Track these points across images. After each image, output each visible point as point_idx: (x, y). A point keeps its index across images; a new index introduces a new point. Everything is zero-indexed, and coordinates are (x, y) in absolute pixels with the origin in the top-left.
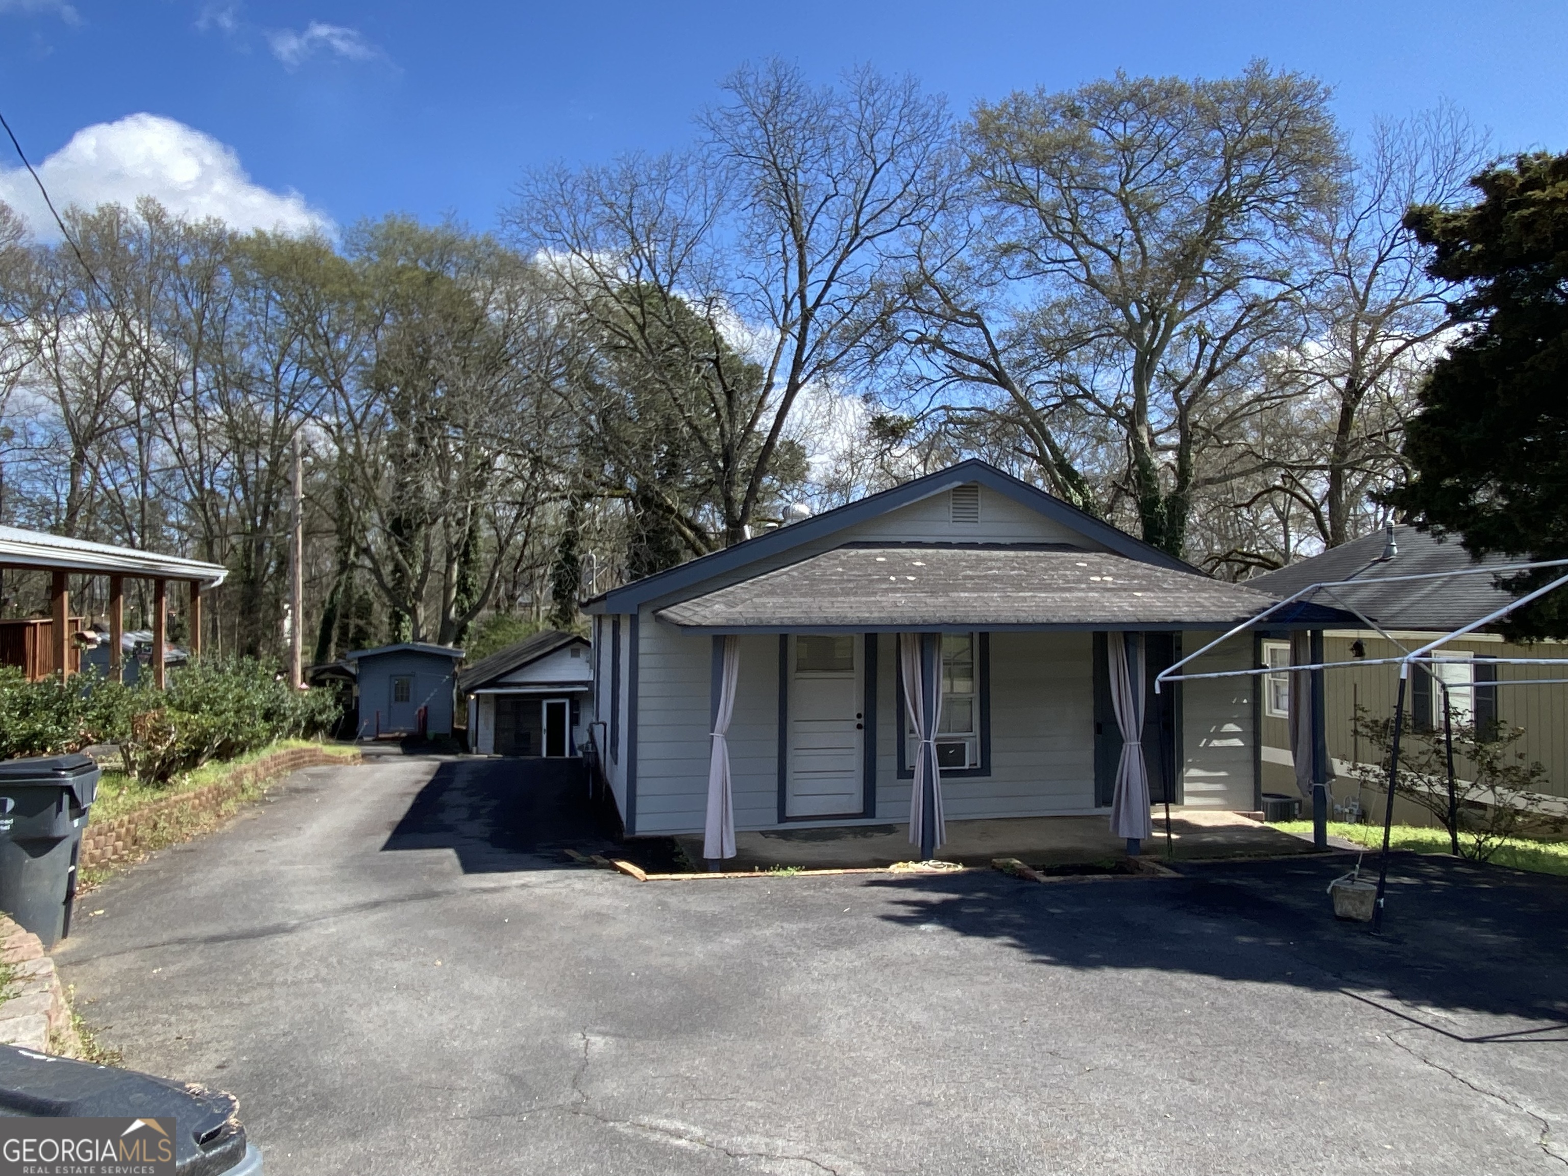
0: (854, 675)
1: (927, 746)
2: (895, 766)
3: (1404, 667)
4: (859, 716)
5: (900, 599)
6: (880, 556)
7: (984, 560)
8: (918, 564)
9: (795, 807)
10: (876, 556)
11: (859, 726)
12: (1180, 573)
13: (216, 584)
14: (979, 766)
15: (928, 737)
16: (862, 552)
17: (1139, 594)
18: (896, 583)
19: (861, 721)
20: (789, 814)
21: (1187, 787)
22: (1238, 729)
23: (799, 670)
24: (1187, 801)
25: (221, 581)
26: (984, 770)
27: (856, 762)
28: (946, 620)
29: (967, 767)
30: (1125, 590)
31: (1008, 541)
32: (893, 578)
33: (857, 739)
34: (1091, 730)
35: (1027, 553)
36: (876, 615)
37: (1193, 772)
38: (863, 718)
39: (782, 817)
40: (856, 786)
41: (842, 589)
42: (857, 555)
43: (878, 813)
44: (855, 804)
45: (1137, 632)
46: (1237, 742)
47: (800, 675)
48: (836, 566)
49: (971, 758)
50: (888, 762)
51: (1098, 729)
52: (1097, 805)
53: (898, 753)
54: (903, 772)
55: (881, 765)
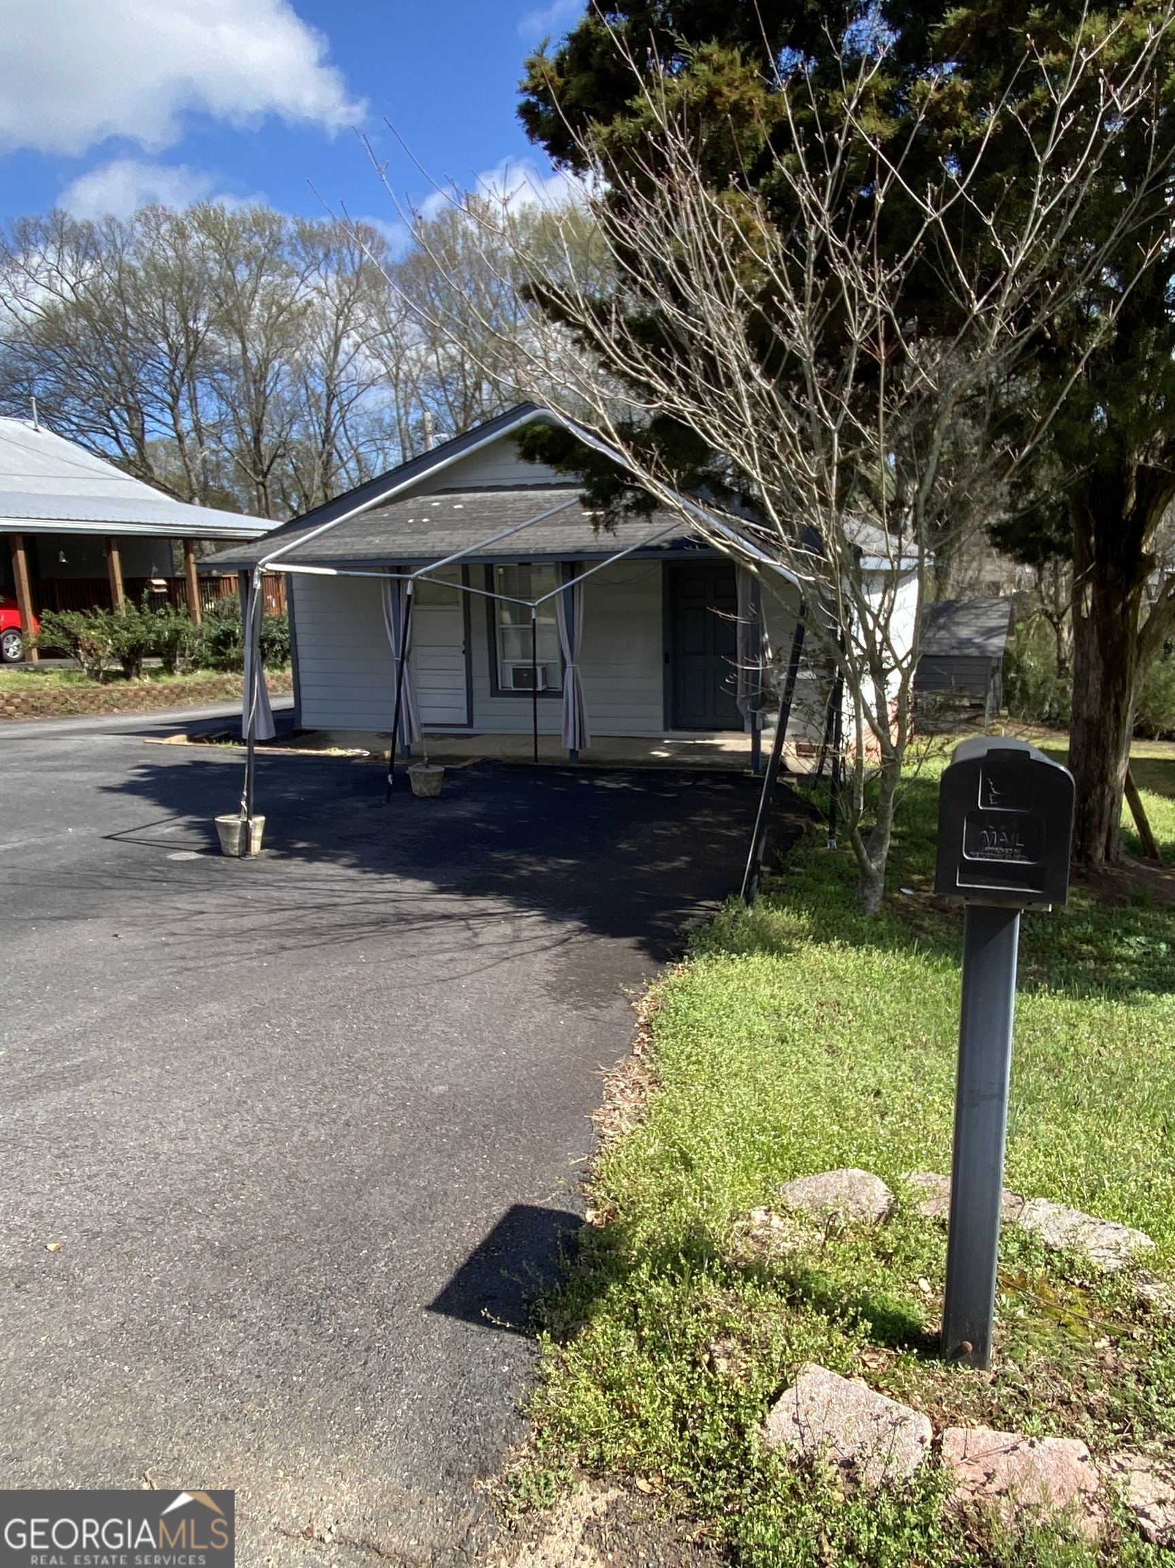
0: (460, 608)
2: (488, 686)
4: (464, 643)
11: (464, 652)
19: (464, 648)
23: (416, 603)
27: (463, 681)
32: (411, 521)
33: (463, 662)
34: (660, 660)
40: (464, 701)
42: (423, 501)
43: (475, 724)
47: (418, 607)
50: (482, 682)
51: (666, 659)
52: (666, 729)
53: (490, 675)
54: (496, 691)
55: (476, 685)
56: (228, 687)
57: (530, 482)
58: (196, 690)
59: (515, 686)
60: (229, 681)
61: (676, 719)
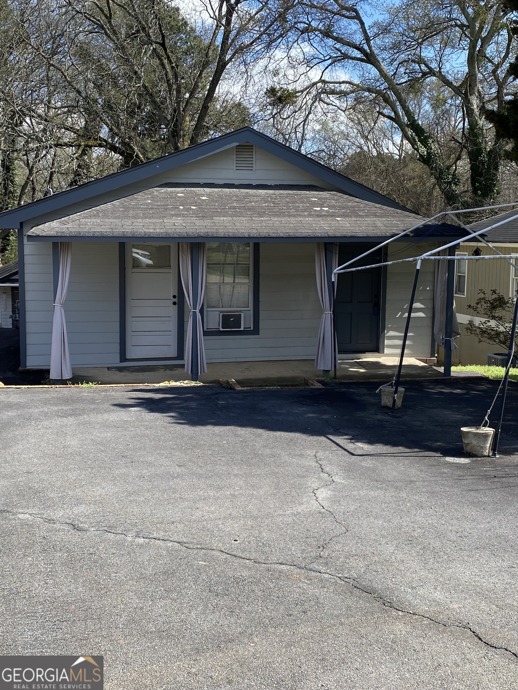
0: (171, 271)
1: (195, 313)
3: (419, 262)
4: (174, 297)
5: (179, 221)
6: (180, 192)
7: (251, 195)
8: (204, 198)
9: (133, 353)
10: (178, 193)
11: (174, 303)
12: (377, 205)
14: (252, 329)
15: (195, 308)
16: (169, 189)
17: (339, 219)
18: (183, 210)
19: (176, 300)
20: (128, 357)
21: (386, 342)
22: (422, 306)
23: (134, 267)
24: (386, 351)
26: (256, 331)
27: (172, 325)
28: (202, 234)
29: (242, 329)
30: (332, 216)
31: (273, 183)
32: (181, 207)
33: (173, 311)
35: (281, 192)
36: (158, 231)
37: (391, 333)
38: (177, 298)
39: (123, 358)
40: (172, 340)
41: (143, 214)
42: (165, 192)
44: (173, 352)
45: (332, 243)
46: (421, 314)
47: (135, 270)
48: (148, 199)
49: (246, 323)
59: (224, 327)
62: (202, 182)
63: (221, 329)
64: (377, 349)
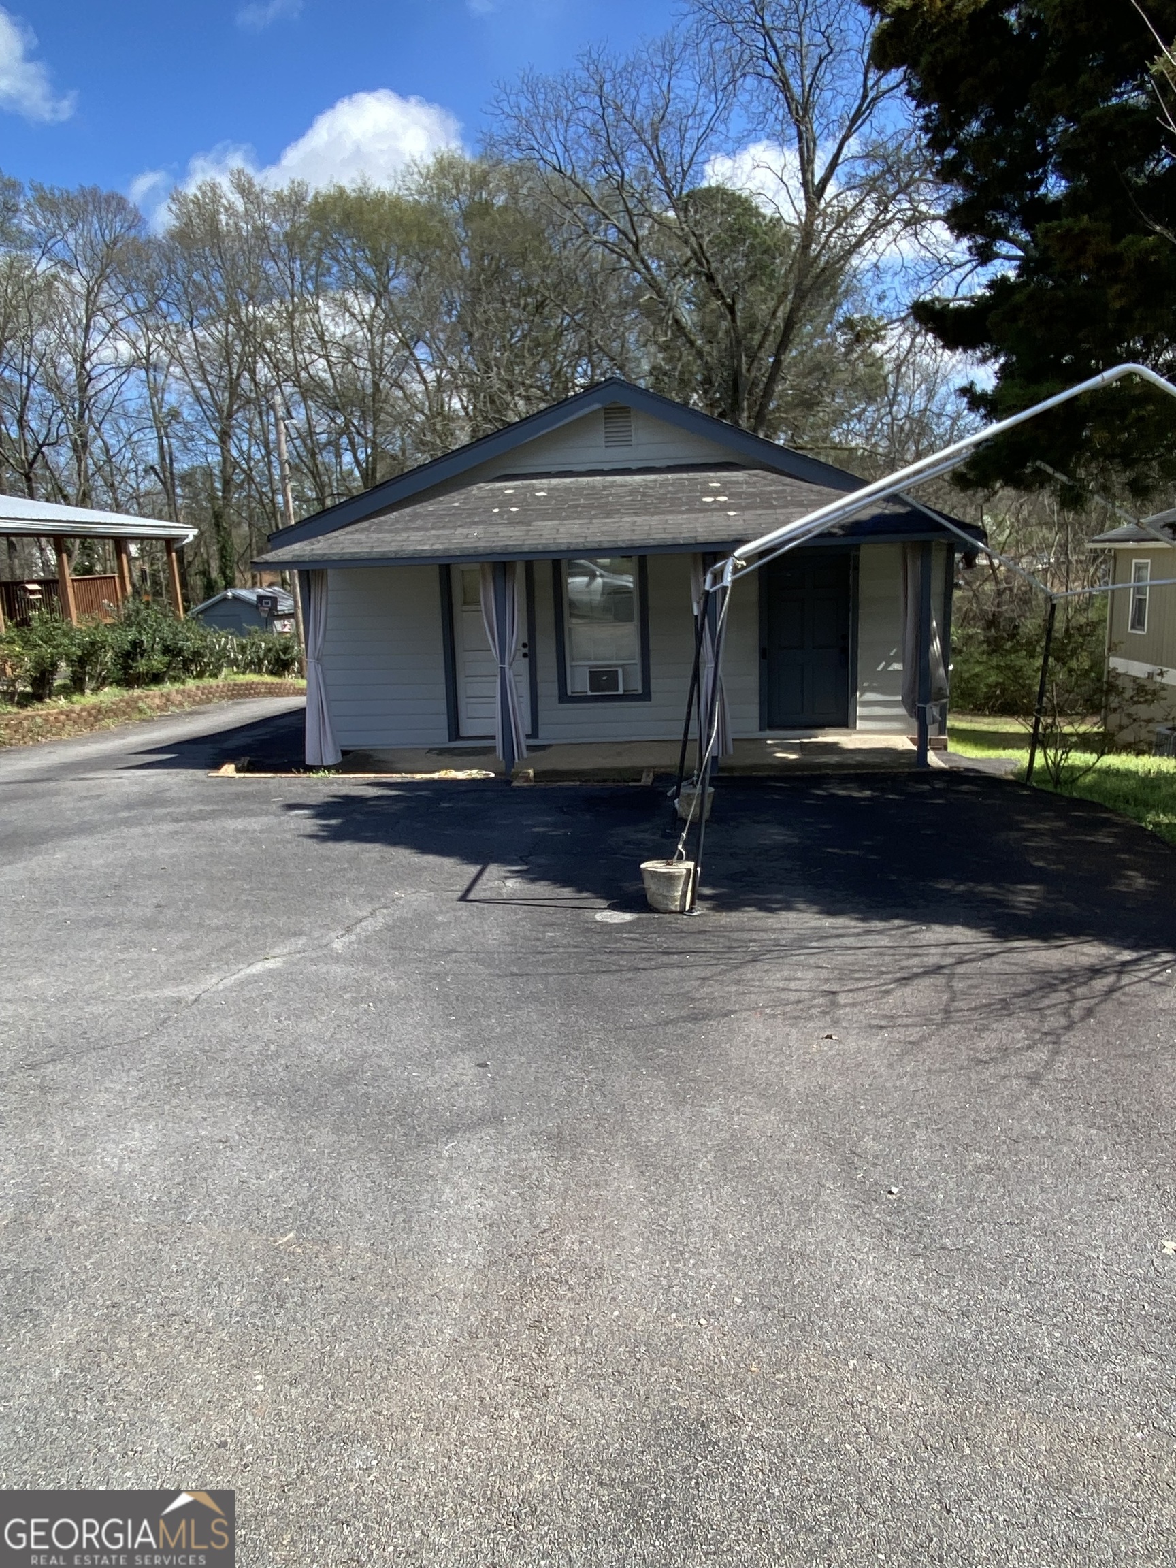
1: (503, 670)
2: (556, 692)
4: (523, 646)
5: (478, 530)
6: (512, 488)
8: (539, 494)
9: (467, 728)
10: (507, 488)
11: (525, 655)
13: (187, 541)
14: (639, 691)
15: (503, 662)
16: (499, 485)
17: (733, 513)
18: (495, 514)
19: (526, 650)
20: (463, 733)
21: (860, 711)
23: (465, 603)
24: (860, 725)
25: (191, 538)
26: (646, 695)
29: (621, 692)
31: (664, 464)
33: (523, 666)
34: (756, 656)
35: (668, 476)
37: (869, 697)
39: (454, 732)
41: (434, 523)
42: (490, 489)
43: (541, 734)
47: (467, 608)
49: (628, 683)
50: (549, 688)
51: (763, 654)
52: (761, 729)
53: (559, 680)
54: (564, 697)
55: (542, 689)
56: (140, 704)
57: (634, 466)
58: (112, 711)
59: (592, 690)
60: (139, 698)
61: (772, 719)
62: (554, 469)
63: (590, 693)
64: (844, 721)
